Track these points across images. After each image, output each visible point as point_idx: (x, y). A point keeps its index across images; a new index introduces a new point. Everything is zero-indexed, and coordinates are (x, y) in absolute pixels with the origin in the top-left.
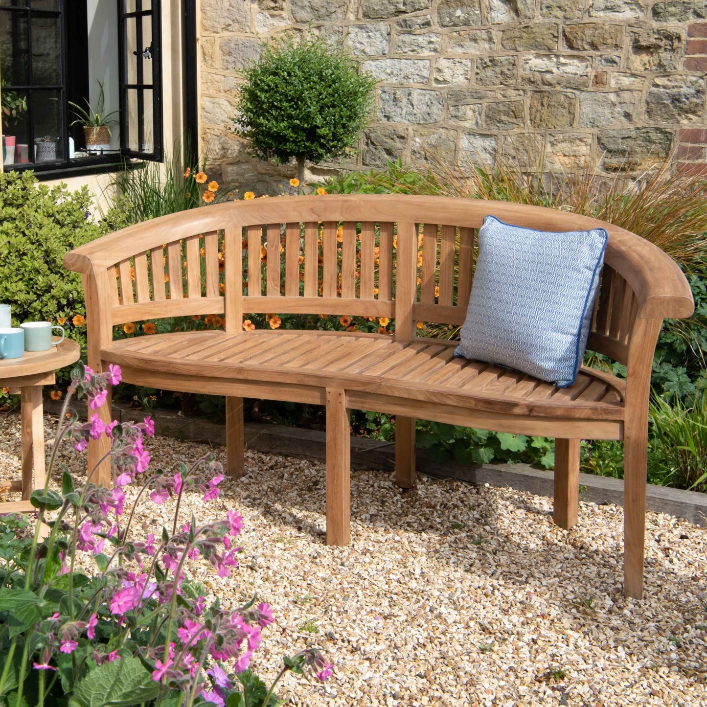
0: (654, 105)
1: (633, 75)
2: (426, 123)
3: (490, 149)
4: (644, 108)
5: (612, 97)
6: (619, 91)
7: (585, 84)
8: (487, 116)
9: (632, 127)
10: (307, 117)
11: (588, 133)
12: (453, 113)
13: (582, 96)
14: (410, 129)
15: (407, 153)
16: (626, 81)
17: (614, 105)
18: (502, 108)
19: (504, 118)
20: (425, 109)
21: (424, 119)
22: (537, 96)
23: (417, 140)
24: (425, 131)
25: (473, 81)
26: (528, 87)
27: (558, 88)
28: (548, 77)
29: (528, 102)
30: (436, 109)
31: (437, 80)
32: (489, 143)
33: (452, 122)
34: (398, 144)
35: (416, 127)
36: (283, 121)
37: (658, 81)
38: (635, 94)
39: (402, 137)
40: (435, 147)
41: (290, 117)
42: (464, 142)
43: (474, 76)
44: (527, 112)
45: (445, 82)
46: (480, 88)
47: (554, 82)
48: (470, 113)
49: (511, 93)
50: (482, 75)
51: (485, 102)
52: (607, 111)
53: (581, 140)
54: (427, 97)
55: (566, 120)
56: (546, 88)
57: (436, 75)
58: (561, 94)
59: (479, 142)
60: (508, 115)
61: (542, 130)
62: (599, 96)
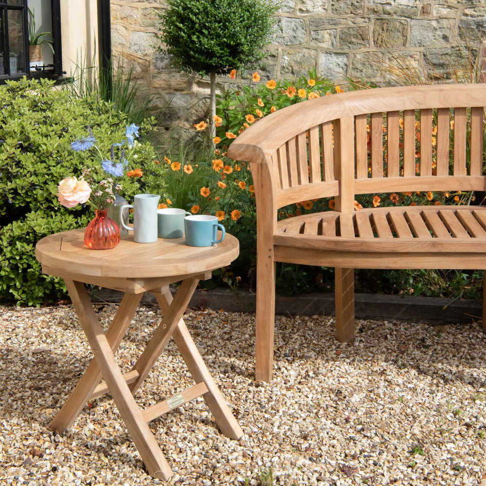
0: (464, 30)
1: (449, 7)
2: (292, 44)
3: (342, 65)
4: (457, 32)
5: (434, 23)
6: (439, 19)
7: (415, 14)
8: (341, 39)
9: (449, 46)
10: (233, 36)
11: (417, 51)
12: (314, 36)
13: (413, 22)
14: (280, 49)
15: (278, 68)
16: (445, 11)
17: (435, 29)
18: (352, 32)
19: (354, 40)
20: (291, 33)
21: (291, 41)
22: (378, 22)
23: (286, 57)
24: (291, 51)
25: (330, 11)
26: (372, 16)
27: (395, 17)
28: (388, 8)
29: (372, 28)
30: (300, 33)
31: (301, 10)
32: (342, 60)
33: (313, 44)
34: (270, 61)
35: (284, 47)
36: (212, 39)
37: (467, 11)
38: (451, 21)
39: (273, 56)
40: (300, 63)
41: (218, 36)
42: (323, 59)
43: (330, 7)
44: (371, 35)
45: (308, 11)
46: (336, 16)
47: (392, 12)
48: (327, 36)
49: (359, 20)
50: (336, 6)
51: (339, 28)
52: (430, 34)
53: (411, 57)
54: (293, 23)
55: (401, 41)
56: (386, 16)
57: (300, 6)
58: (397, 21)
59: (334, 59)
60: (357, 38)
61: (383, 49)
62: (425, 23)
